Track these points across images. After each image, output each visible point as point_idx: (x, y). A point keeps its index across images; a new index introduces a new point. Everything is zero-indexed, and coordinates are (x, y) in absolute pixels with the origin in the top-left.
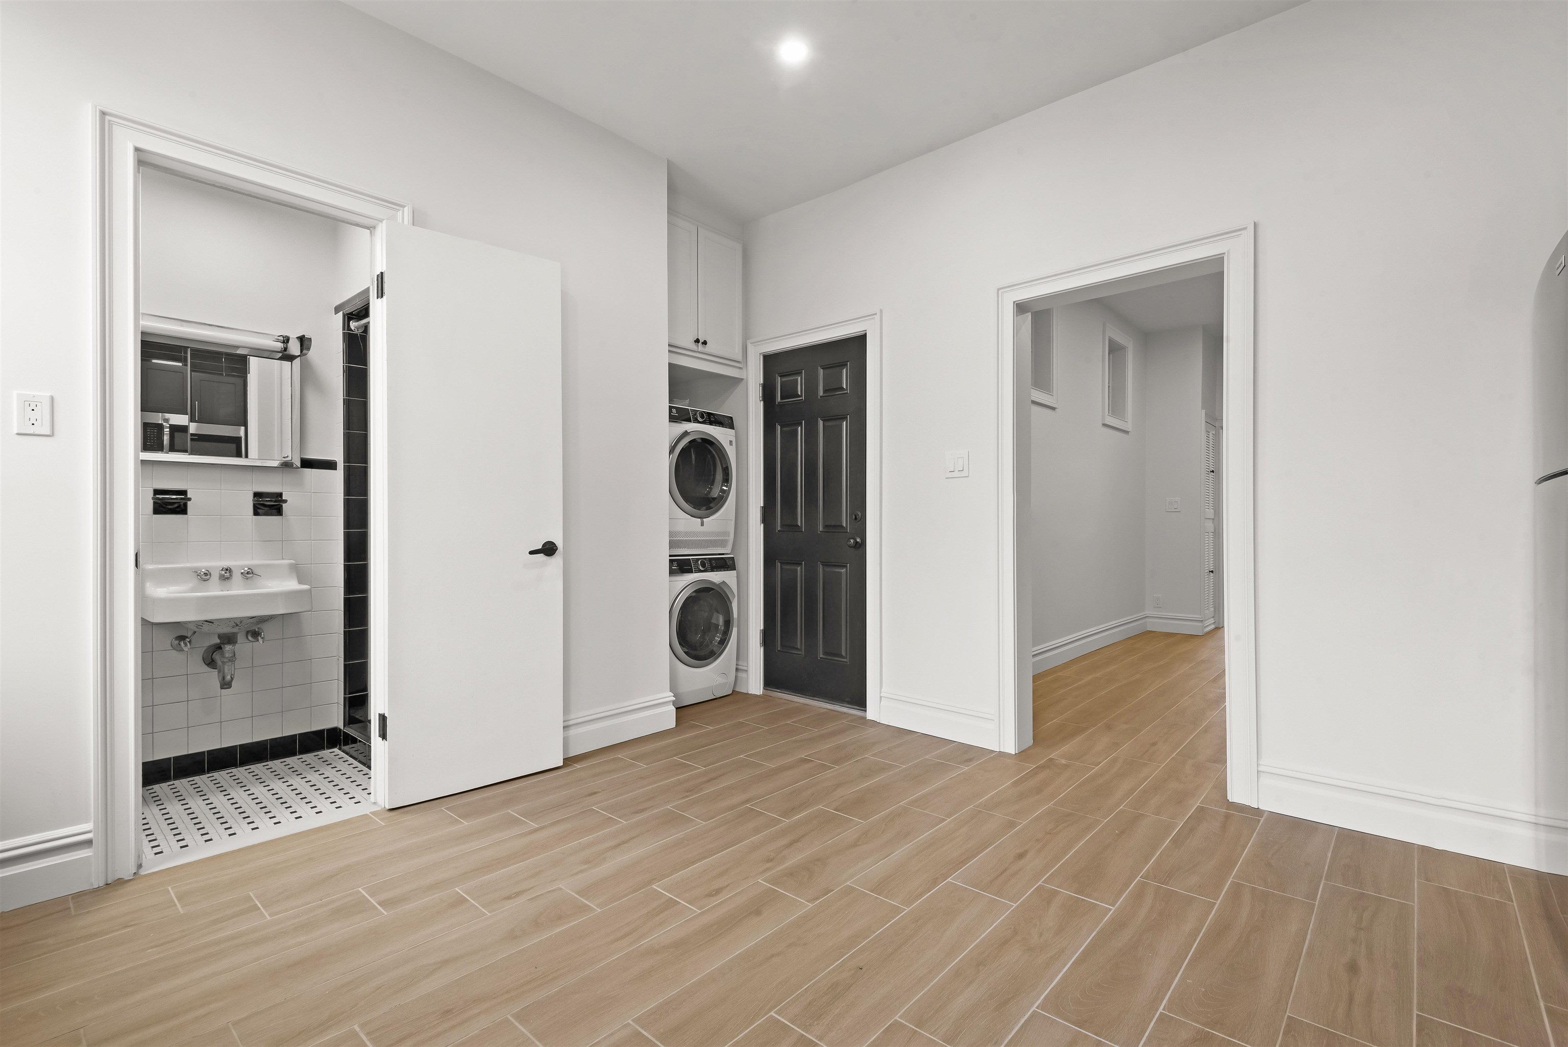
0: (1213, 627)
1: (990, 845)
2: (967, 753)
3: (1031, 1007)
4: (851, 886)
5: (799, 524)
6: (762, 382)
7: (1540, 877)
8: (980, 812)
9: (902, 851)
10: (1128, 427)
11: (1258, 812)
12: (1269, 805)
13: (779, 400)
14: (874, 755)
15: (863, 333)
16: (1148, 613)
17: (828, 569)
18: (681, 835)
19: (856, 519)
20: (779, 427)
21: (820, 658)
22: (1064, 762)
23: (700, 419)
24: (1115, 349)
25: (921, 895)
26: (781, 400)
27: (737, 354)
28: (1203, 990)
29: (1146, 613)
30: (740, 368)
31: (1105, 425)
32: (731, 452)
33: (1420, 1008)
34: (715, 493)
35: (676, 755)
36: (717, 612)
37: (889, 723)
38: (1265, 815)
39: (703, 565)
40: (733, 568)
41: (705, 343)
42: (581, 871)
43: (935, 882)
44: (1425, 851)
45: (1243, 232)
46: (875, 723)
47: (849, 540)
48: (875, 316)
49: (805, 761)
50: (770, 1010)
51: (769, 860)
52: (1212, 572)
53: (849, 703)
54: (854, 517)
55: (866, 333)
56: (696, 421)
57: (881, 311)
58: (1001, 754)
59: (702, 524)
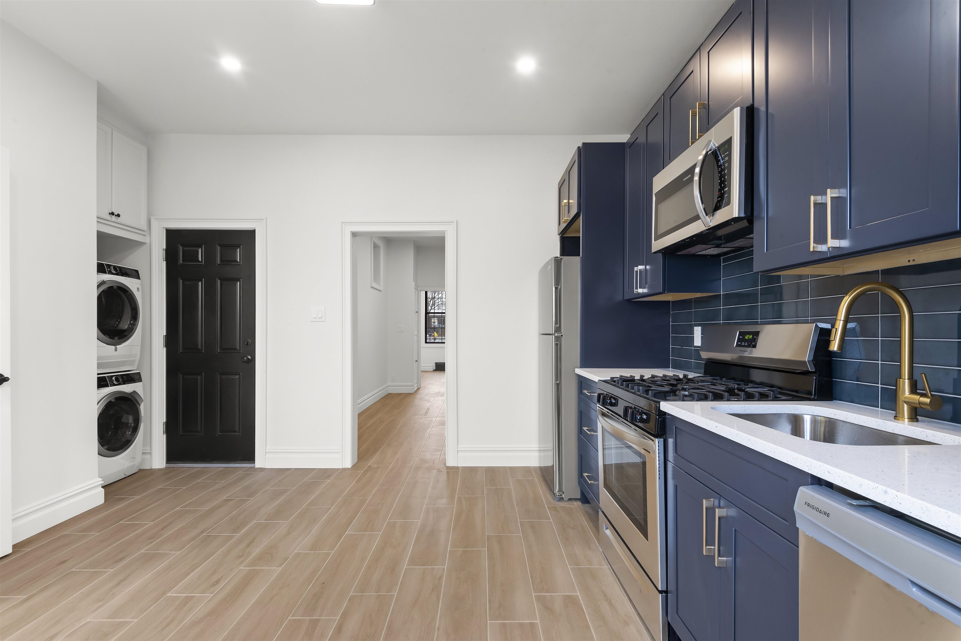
0: (416, 388)
1: (358, 512)
2: (325, 473)
3: (404, 567)
4: (298, 553)
5: (200, 347)
6: (165, 247)
7: (541, 468)
8: (347, 499)
9: (316, 528)
10: (381, 288)
11: (457, 468)
12: (461, 464)
13: (181, 262)
14: (272, 487)
15: (253, 229)
16: (389, 384)
17: (224, 377)
18: (166, 563)
19: (247, 344)
20: (181, 281)
21: (218, 435)
22: (376, 466)
23: (114, 272)
24: (376, 247)
25: (336, 544)
26: (183, 262)
27: (144, 226)
28: (460, 537)
29: (388, 384)
30: (144, 235)
31: (372, 287)
32: (138, 296)
33: (520, 519)
34: (124, 325)
35: (121, 520)
36: (128, 413)
37: (272, 467)
38: (460, 469)
39: (117, 379)
40: (140, 380)
41: (118, 215)
42: (99, 607)
43: (340, 536)
44: (511, 468)
45: (452, 223)
46: (262, 469)
47: (243, 358)
48: (262, 221)
49: (227, 501)
50: (288, 617)
51: (240, 557)
52: (417, 361)
53: (241, 460)
54: (246, 343)
55: (255, 230)
56: (110, 273)
57: (266, 218)
58: (344, 470)
59: (116, 350)
